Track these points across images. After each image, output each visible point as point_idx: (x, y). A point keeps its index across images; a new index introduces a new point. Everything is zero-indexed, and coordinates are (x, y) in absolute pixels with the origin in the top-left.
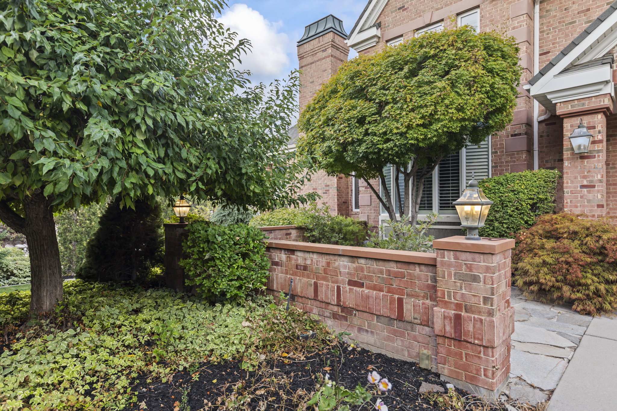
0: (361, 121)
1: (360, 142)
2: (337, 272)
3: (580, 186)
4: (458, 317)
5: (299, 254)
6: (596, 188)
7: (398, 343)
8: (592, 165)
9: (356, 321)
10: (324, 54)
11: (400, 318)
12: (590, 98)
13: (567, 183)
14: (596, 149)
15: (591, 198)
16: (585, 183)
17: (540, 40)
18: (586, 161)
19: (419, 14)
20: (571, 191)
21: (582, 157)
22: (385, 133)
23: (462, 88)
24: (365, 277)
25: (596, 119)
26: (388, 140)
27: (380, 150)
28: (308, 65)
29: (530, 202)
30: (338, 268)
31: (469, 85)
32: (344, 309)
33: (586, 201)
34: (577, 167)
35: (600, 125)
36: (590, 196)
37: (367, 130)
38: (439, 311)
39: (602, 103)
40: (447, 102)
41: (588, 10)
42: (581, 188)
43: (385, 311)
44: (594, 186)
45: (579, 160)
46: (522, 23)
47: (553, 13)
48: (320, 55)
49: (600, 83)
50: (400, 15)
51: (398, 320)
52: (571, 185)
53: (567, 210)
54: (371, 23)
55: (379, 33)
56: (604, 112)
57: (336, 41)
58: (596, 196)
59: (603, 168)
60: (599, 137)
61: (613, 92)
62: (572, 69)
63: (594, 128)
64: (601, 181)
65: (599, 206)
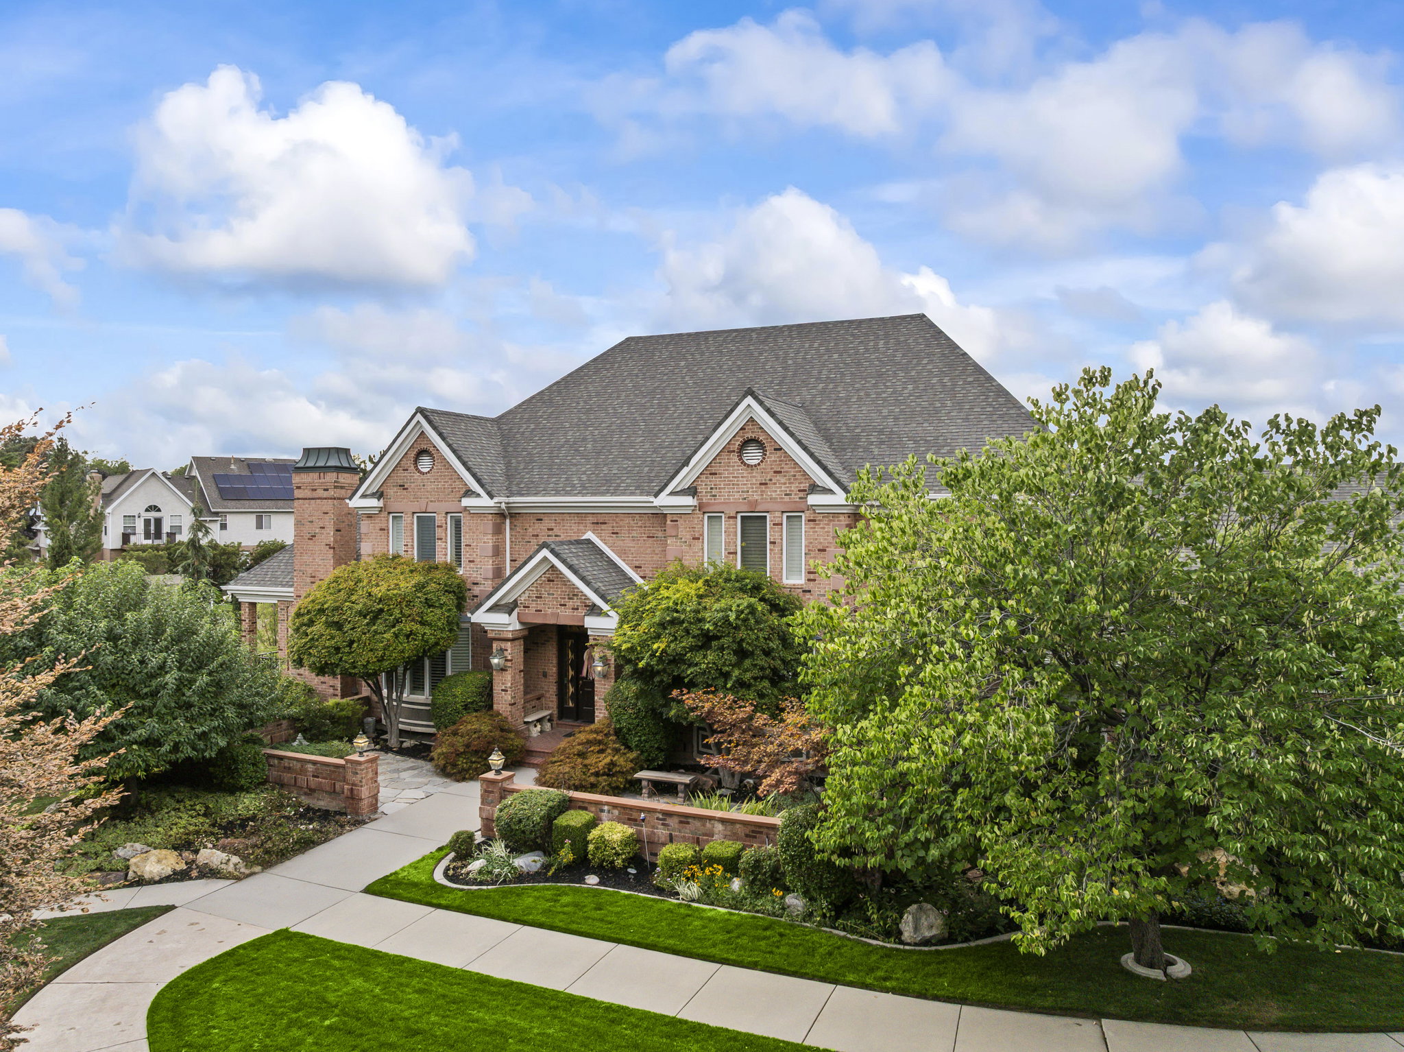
0: (337, 649)
1: (338, 665)
2: (306, 771)
3: (501, 690)
4: (352, 788)
5: (285, 760)
7: (334, 803)
8: (507, 676)
9: (316, 795)
10: (325, 494)
13: (495, 687)
16: (503, 688)
17: (511, 548)
19: (417, 498)
20: (497, 693)
21: (502, 670)
23: (402, 638)
24: (320, 774)
25: (508, 645)
26: (355, 667)
28: (306, 499)
29: (462, 704)
30: (307, 769)
31: (408, 636)
32: (310, 789)
33: (504, 700)
34: (499, 677)
35: (510, 649)
36: (506, 697)
37: (341, 658)
38: (346, 787)
39: (508, 636)
40: (391, 648)
41: (538, 536)
43: (328, 789)
45: (499, 672)
46: (489, 541)
47: (518, 529)
48: (320, 493)
49: (507, 623)
50: (401, 492)
51: (333, 792)
52: (497, 688)
53: (495, 707)
54: (374, 489)
55: (381, 504)
56: (513, 640)
57: (341, 480)
58: (508, 697)
59: (513, 678)
60: (509, 658)
61: (518, 627)
62: (495, 608)
63: (507, 650)
64: (511, 687)
65: (510, 705)
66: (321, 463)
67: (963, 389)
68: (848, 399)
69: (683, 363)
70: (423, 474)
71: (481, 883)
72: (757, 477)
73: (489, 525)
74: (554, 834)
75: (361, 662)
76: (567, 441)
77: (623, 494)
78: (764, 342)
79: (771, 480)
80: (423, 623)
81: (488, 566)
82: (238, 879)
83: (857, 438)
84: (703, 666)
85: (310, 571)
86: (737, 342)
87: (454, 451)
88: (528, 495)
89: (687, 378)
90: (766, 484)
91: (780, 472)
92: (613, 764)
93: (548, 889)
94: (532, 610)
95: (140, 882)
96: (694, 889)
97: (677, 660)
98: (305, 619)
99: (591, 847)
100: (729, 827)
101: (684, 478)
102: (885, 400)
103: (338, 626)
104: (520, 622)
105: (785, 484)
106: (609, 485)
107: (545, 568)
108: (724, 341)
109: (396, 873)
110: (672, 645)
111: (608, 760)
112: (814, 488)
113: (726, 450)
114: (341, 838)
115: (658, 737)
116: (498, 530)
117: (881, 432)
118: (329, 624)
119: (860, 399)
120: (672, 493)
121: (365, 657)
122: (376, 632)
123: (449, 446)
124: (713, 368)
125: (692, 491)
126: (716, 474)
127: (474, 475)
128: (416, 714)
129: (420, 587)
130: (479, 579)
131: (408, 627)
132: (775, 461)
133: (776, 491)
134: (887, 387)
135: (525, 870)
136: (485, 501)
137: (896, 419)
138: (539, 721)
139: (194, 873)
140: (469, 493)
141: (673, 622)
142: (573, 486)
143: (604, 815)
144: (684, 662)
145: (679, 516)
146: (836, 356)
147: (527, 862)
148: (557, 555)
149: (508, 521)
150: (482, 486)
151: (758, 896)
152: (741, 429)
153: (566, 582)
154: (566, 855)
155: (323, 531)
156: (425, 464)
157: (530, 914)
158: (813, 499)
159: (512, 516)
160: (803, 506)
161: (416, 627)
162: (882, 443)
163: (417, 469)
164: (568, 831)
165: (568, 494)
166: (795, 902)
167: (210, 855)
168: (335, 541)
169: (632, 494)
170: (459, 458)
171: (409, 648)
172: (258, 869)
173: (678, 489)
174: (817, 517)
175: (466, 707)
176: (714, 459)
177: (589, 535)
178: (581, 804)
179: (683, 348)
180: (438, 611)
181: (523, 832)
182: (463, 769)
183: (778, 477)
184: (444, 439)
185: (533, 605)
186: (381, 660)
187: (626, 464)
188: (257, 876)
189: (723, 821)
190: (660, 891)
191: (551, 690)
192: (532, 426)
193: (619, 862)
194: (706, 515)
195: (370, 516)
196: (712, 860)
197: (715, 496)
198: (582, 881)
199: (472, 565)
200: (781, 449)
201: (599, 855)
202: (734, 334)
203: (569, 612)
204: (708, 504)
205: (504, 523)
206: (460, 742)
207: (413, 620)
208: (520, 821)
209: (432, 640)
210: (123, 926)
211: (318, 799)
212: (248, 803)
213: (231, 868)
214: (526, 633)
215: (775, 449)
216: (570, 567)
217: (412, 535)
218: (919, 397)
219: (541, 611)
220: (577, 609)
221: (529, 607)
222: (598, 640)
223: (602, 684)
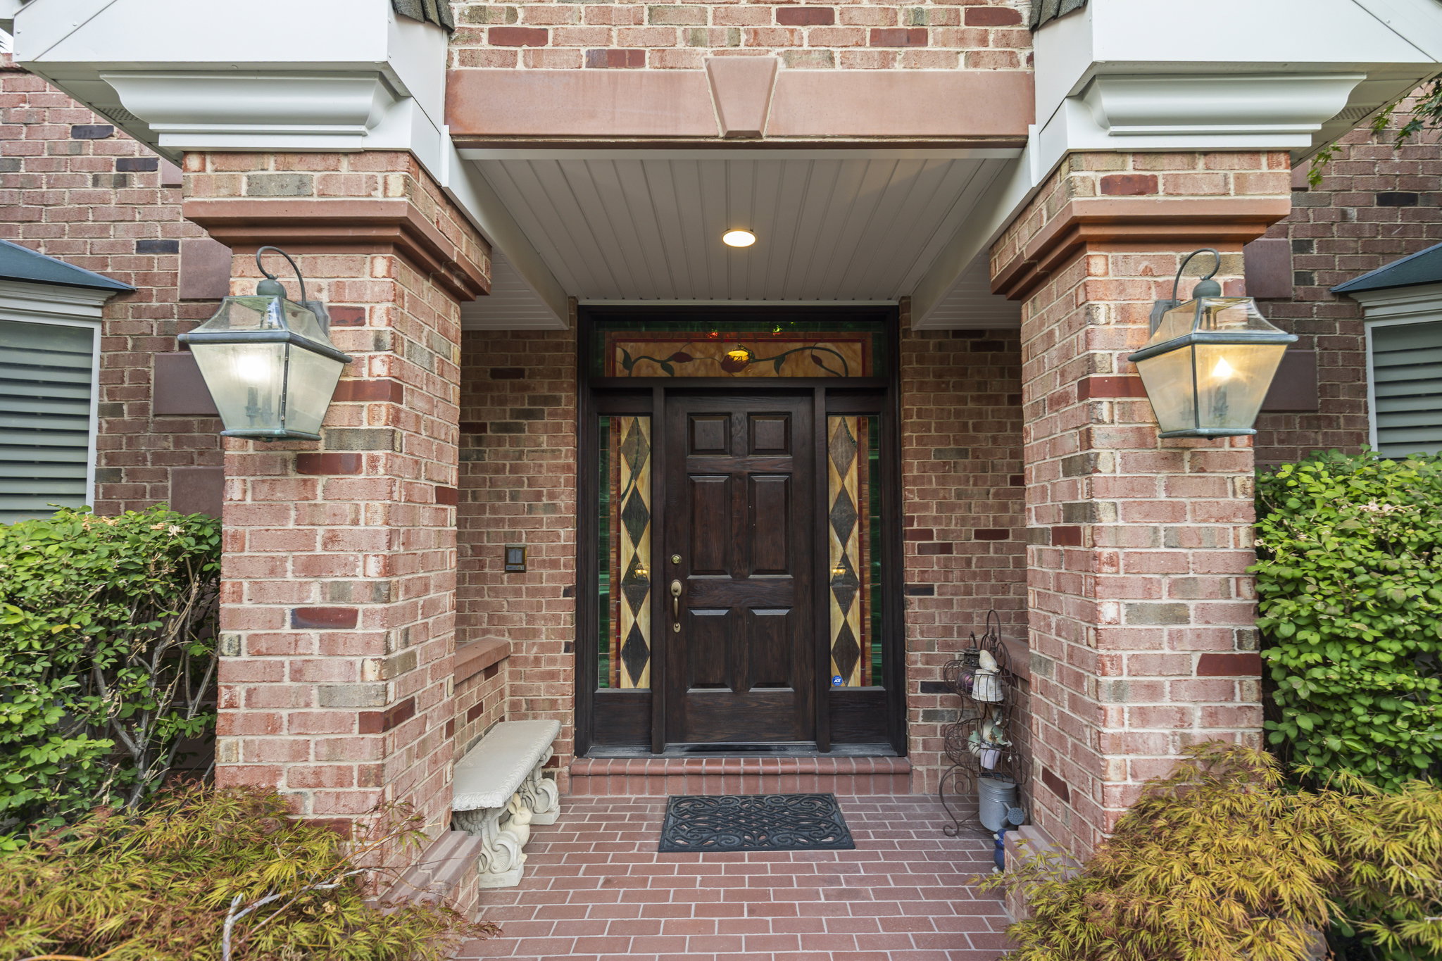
3: (295, 613)
6: (359, 629)
8: (347, 508)
12: (332, 160)
13: (238, 597)
14: (365, 426)
15: (337, 681)
16: (315, 599)
18: (322, 480)
20: (253, 639)
21: (306, 459)
25: (367, 278)
33: (315, 692)
34: (282, 514)
35: (381, 309)
36: (334, 670)
39: (378, 196)
42: (295, 625)
44: (348, 619)
45: (295, 477)
63: (356, 317)
64: (382, 593)
65: (369, 722)
94: (569, 55)
219: (636, 58)
220: (917, 37)
221: (538, 37)
222: (1145, 186)
223: (1151, 510)
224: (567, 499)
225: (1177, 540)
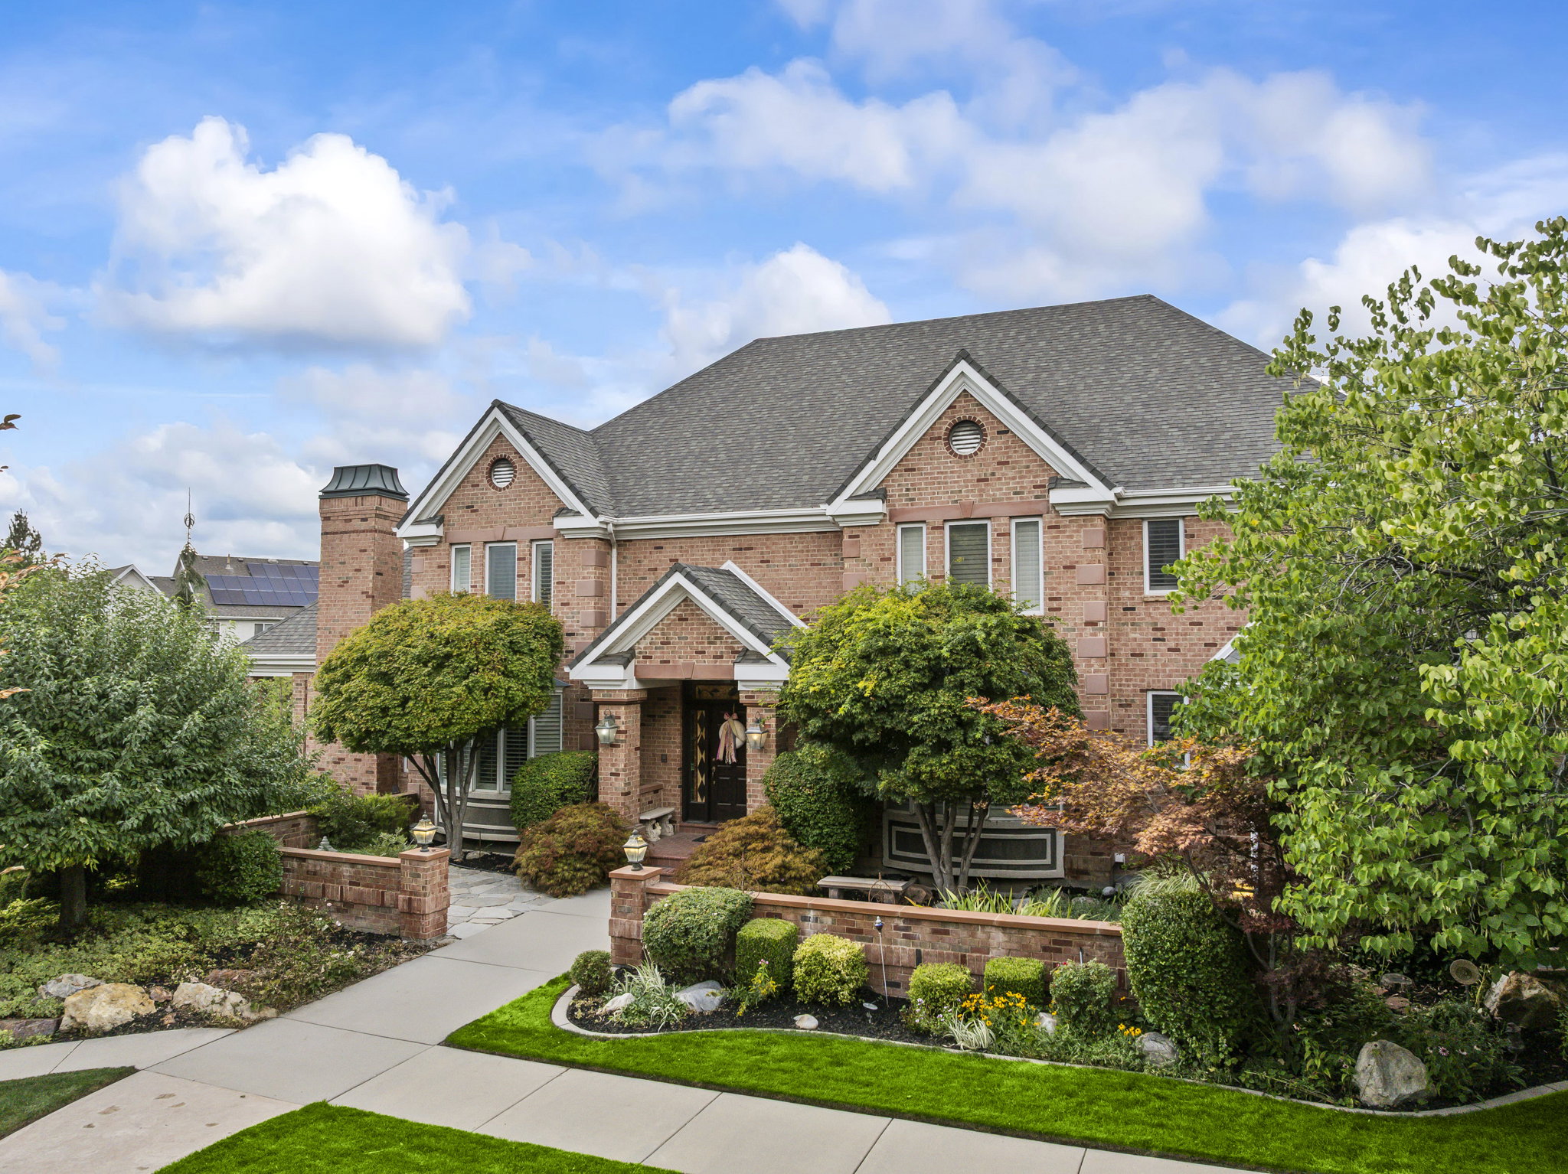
0: (385, 710)
1: (384, 733)
2: (340, 875)
3: (610, 773)
4: (410, 899)
5: (310, 861)
6: (621, 777)
7: (381, 924)
8: (618, 754)
9: (354, 911)
10: (363, 526)
11: (383, 905)
12: (614, 691)
13: (602, 770)
14: (621, 739)
15: (618, 786)
16: (613, 771)
17: (618, 587)
18: (614, 749)
19: (490, 523)
20: (604, 778)
21: (612, 745)
22: (408, 728)
23: (477, 693)
24: (361, 879)
25: (621, 710)
26: (410, 736)
27: (402, 744)
28: (336, 533)
29: (557, 792)
30: (342, 872)
31: (486, 691)
32: (346, 904)
33: (614, 788)
34: (608, 756)
35: (623, 716)
36: (617, 784)
37: (390, 722)
38: (401, 897)
40: (462, 707)
41: (656, 569)
42: (610, 776)
43: (373, 902)
44: (619, 775)
45: (609, 749)
46: (591, 575)
47: (629, 562)
48: (357, 524)
49: (620, 679)
50: (468, 516)
51: (381, 907)
52: (604, 772)
53: (601, 798)
54: (432, 512)
55: (440, 532)
56: (628, 703)
57: (385, 507)
58: (620, 784)
59: (628, 756)
60: (623, 728)
61: (635, 685)
62: (604, 659)
63: (619, 718)
64: (624, 770)
65: (623, 794)
66: (359, 485)
67: (1230, 369)
68: (1071, 388)
69: (835, 362)
70: (500, 489)
71: (630, 1029)
72: (974, 471)
73: (590, 553)
74: (739, 951)
75: (419, 726)
76: (690, 452)
77: (779, 507)
78: (939, 335)
79: (993, 474)
80: (507, 674)
81: (588, 611)
82: (239, 1027)
83: (1097, 429)
84: (935, 712)
85: (339, 628)
86: (904, 337)
87: (544, 456)
88: (644, 514)
89: (844, 377)
90: (987, 480)
91: (1007, 463)
92: (785, 867)
93: (744, 1036)
94: (656, 661)
95: (79, 1033)
96: (982, 1032)
97: (892, 705)
98: (337, 674)
99: (799, 972)
100: (1016, 937)
101: (870, 475)
102: (1123, 386)
103: (386, 678)
104: (639, 680)
105: (1014, 478)
106: (756, 497)
107: (675, 600)
108: (886, 336)
109: (491, 1016)
110: (885, 684)
111: (778, 860)
112: (1057, 482)
113: (929, 436)
114: (397, 970)
115: (846, 829)
116: (603, 563)
117: (1129, 421)
118: (372, 678)
119: (1088, 387)
120: (852, 498)
121: (423, 721)
122: (441, 685)
123: (538, 449)
124: (878, 365)
125: (880, 493)
126: (914, 470)
127: (571, 487)
128: (484, 815)
129: (502, 626)
130: (575, 628)
131: (486, 677)
132: (1000, 448)
133: (1000, 489)
134: (1123, 372)
135: (697, 1009)
136: (587, 520)
137: (1145, 405)
138: (659, 820)
139: (169, 1019)
140: (563, 511)
141: (883, 652)
142: (707, 501)
143: (808, 926)
144: (901, 708)
145: (863, 527)
146: (1042, 344)
147: (700, 997)
148: (695, 581)
149: (614, 551)
150: (583, 500)
151: (1090, 1038)
152: (951, 407)
153: (704, 619)
154: (763, 984)
155: (358, 574)
156: (502, 478)
157: (726, 1073)
158: (1057, 496)
159: (621, 544)
160: (1040, 508)
161: (497, 678)
162: (1134, 432)
163: (491, 484)
164: (763, 947)
165: (699, 510)
166: (1156, 1046)
167: (196, 992)
168: (375, 588)
169: (791, 506)
170: (551, 464)
171: (488, 708)
172: (270, 1012)
173: (861, 492)
174: (1061, 520)
175: (563, 797)
176: (912, 449)
177: (729, 565)
178: (770, 909)
179: (833, 346)
180: (527, 659)
181: (692, 949)
182: (564, 880)
183: (1004, 469)
184: (530, 440)
185: (658, 656)
186: (447, 724)
187: (776, 473)
188: (269, 1023)
189: (1004, 927)
190: (922, 1035)
191: (671, 779)
192: (641, 438)
193: (844, 995)
194: (899, 528)
195: (424, 550)
196: (1002, 986)
197: (913, 499)
198: (791, 1024)
199: (565, 609)
200: (1007, 431)
201: (812, 983)
202: (899, 329)
203: (709, 662)
204: (903, 512)
205: (610, 554)
206: (558, 842)
207: (493, 669)
208: (687, 932)
209: (520, 697)
210: (44, 1100)
211: (357, 918)
212: (253, 923)
213: (228, 1010)
214: (644, 695)
215: (999, 433)
216: (714, 597)
217: (483, 573)
218: (1170, 381)
219: (668, 662)
220: (722, 657)
221: (651, 657)
222: (753, 697)
223: (758, 761)
224: (678, 740)
225: (761, 766)
